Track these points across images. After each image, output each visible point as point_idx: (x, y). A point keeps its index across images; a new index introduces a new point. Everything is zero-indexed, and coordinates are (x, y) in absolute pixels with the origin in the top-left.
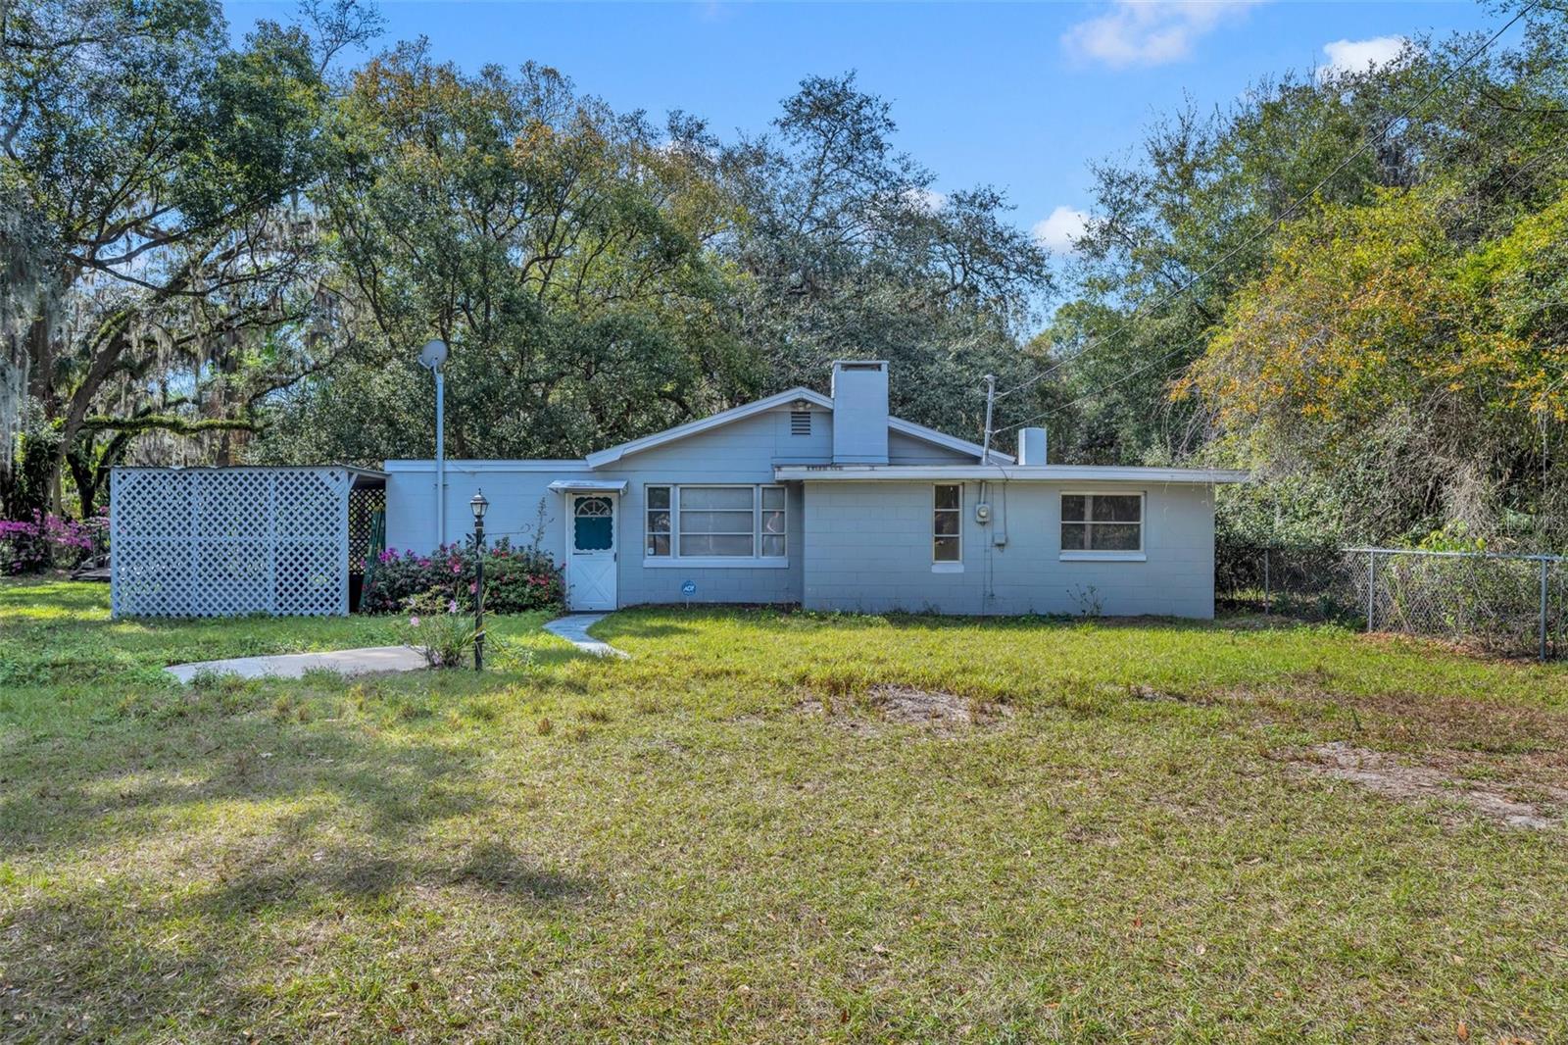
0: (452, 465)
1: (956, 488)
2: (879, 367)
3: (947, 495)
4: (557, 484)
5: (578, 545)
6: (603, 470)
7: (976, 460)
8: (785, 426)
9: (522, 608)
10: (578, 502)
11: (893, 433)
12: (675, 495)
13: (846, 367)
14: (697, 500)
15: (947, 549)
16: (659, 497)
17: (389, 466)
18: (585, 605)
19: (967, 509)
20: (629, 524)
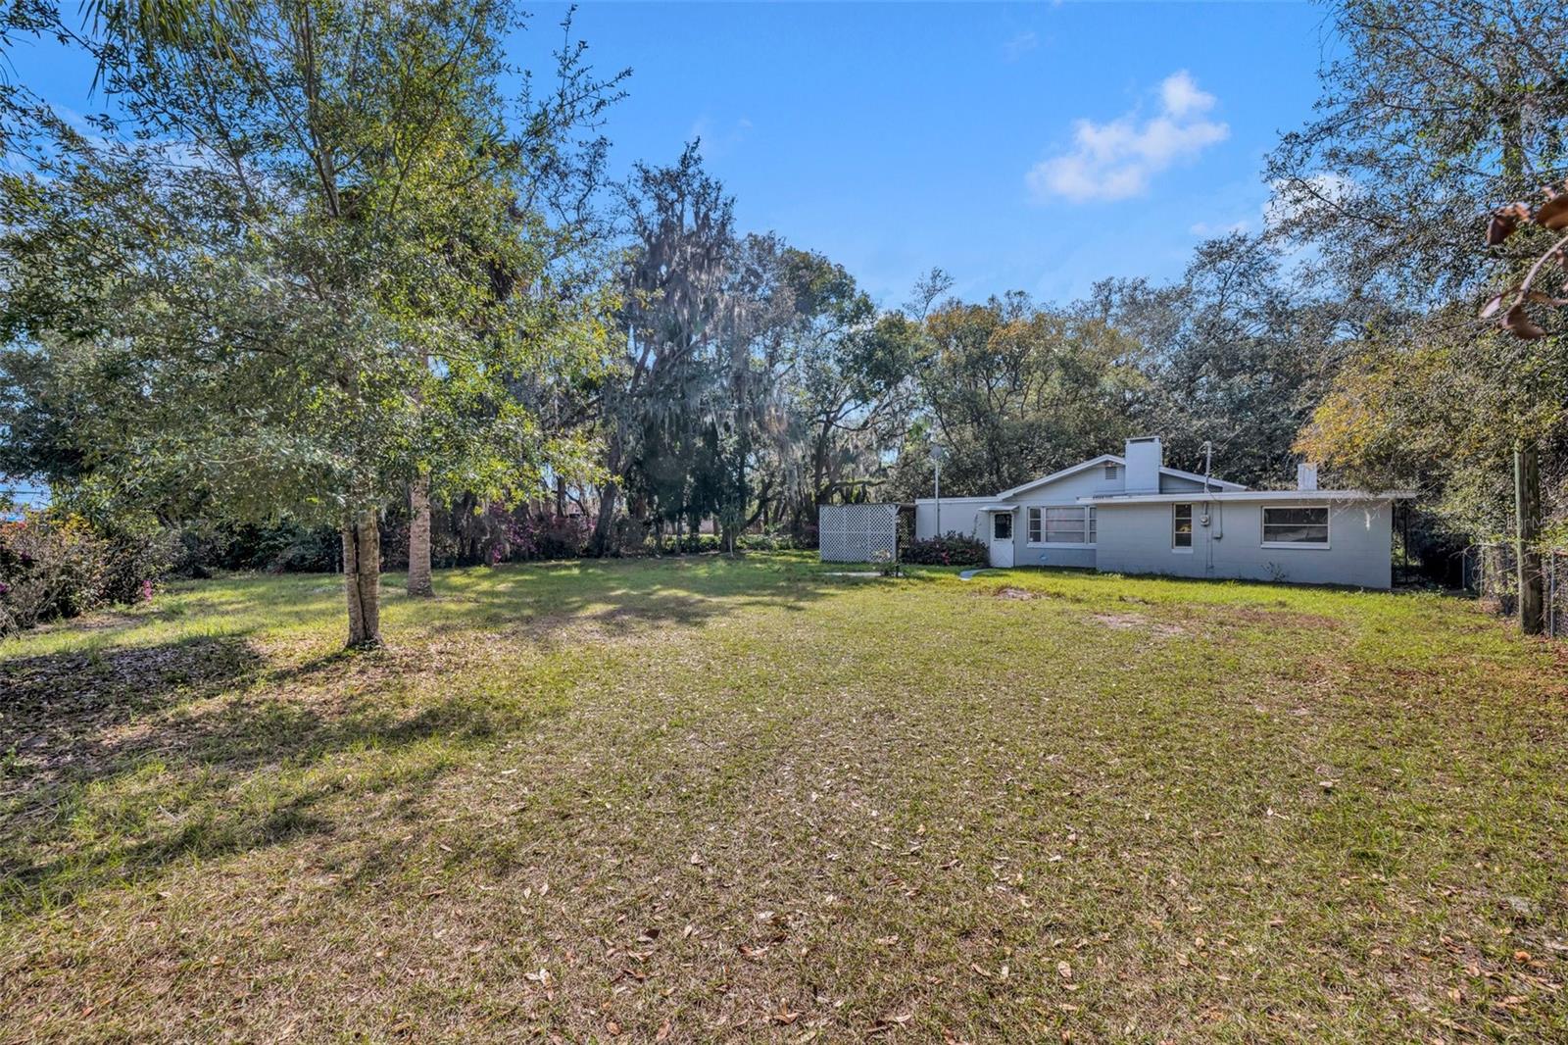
0: (941, 501)
1: (1190, 506)
2: (1152, 440)
3: (1183, 511)
4: (985, 508)
5: (997, 536)
6: (1007, 501)
7: (1219, 489)
8: (1103, 474)
9: (965, 564)
10: (997, 516)
11: (1162, 475)
12: (1043, 512)
13: (1132, 442)
14: (1054, 514)
15: (1183, 540)
16: (1035, 513)
17: (918, 502)
18: (999, 565)
19: (1197, 517)
20: (1020, 526)
